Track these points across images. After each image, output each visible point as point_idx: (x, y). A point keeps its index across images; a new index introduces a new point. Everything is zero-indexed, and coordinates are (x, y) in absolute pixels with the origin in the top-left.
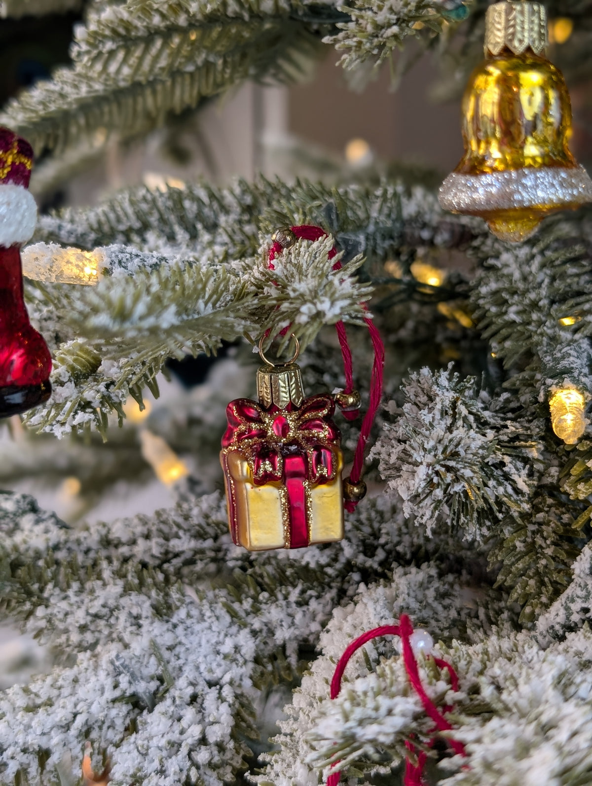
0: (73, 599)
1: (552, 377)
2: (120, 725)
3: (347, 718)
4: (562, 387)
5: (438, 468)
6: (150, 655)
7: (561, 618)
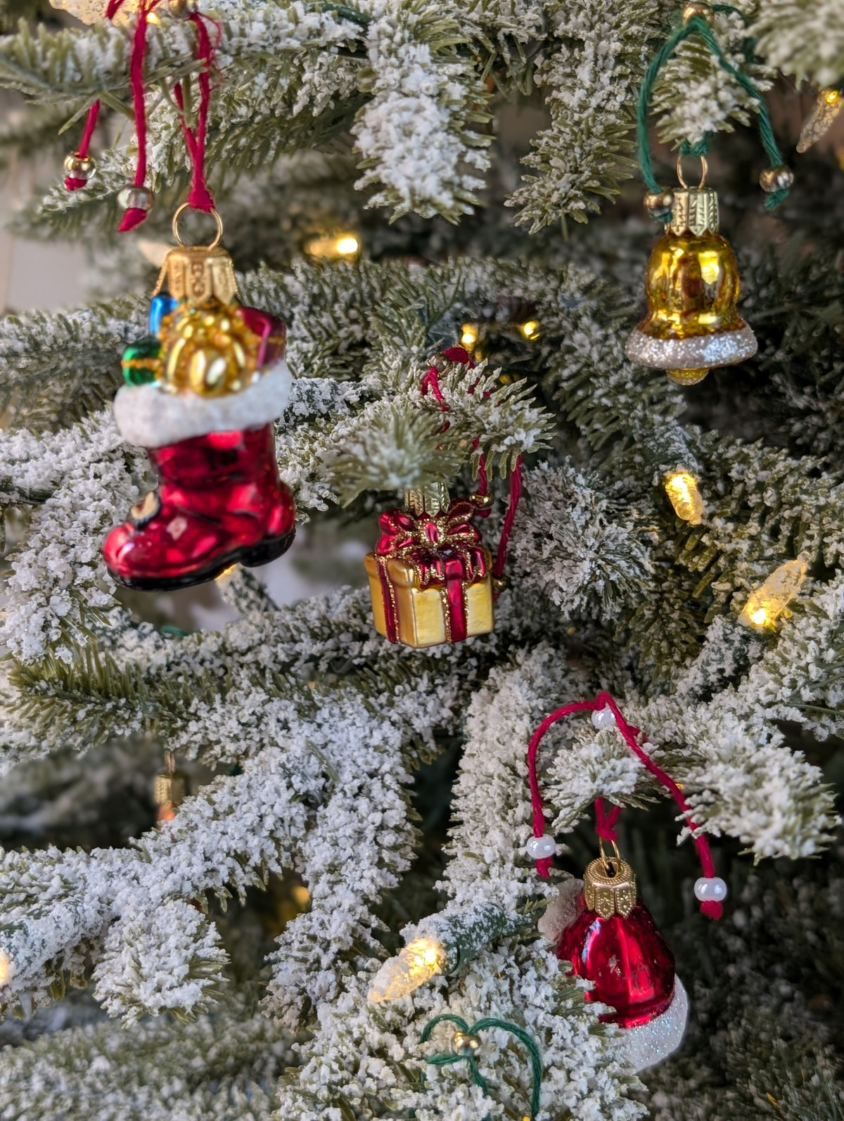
0: (220, 710)
1: (665, 463)
2: (300, 821)
3: (594, 777)
4: (675, 472)
5: (600, 562)
6: (310, 755)
7: (700, 681)
